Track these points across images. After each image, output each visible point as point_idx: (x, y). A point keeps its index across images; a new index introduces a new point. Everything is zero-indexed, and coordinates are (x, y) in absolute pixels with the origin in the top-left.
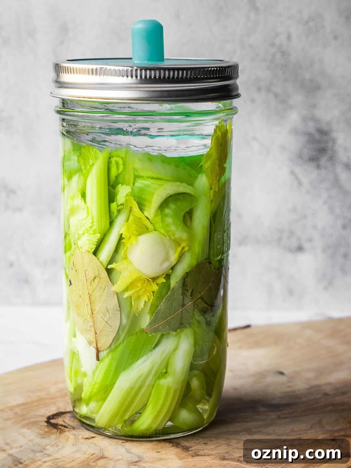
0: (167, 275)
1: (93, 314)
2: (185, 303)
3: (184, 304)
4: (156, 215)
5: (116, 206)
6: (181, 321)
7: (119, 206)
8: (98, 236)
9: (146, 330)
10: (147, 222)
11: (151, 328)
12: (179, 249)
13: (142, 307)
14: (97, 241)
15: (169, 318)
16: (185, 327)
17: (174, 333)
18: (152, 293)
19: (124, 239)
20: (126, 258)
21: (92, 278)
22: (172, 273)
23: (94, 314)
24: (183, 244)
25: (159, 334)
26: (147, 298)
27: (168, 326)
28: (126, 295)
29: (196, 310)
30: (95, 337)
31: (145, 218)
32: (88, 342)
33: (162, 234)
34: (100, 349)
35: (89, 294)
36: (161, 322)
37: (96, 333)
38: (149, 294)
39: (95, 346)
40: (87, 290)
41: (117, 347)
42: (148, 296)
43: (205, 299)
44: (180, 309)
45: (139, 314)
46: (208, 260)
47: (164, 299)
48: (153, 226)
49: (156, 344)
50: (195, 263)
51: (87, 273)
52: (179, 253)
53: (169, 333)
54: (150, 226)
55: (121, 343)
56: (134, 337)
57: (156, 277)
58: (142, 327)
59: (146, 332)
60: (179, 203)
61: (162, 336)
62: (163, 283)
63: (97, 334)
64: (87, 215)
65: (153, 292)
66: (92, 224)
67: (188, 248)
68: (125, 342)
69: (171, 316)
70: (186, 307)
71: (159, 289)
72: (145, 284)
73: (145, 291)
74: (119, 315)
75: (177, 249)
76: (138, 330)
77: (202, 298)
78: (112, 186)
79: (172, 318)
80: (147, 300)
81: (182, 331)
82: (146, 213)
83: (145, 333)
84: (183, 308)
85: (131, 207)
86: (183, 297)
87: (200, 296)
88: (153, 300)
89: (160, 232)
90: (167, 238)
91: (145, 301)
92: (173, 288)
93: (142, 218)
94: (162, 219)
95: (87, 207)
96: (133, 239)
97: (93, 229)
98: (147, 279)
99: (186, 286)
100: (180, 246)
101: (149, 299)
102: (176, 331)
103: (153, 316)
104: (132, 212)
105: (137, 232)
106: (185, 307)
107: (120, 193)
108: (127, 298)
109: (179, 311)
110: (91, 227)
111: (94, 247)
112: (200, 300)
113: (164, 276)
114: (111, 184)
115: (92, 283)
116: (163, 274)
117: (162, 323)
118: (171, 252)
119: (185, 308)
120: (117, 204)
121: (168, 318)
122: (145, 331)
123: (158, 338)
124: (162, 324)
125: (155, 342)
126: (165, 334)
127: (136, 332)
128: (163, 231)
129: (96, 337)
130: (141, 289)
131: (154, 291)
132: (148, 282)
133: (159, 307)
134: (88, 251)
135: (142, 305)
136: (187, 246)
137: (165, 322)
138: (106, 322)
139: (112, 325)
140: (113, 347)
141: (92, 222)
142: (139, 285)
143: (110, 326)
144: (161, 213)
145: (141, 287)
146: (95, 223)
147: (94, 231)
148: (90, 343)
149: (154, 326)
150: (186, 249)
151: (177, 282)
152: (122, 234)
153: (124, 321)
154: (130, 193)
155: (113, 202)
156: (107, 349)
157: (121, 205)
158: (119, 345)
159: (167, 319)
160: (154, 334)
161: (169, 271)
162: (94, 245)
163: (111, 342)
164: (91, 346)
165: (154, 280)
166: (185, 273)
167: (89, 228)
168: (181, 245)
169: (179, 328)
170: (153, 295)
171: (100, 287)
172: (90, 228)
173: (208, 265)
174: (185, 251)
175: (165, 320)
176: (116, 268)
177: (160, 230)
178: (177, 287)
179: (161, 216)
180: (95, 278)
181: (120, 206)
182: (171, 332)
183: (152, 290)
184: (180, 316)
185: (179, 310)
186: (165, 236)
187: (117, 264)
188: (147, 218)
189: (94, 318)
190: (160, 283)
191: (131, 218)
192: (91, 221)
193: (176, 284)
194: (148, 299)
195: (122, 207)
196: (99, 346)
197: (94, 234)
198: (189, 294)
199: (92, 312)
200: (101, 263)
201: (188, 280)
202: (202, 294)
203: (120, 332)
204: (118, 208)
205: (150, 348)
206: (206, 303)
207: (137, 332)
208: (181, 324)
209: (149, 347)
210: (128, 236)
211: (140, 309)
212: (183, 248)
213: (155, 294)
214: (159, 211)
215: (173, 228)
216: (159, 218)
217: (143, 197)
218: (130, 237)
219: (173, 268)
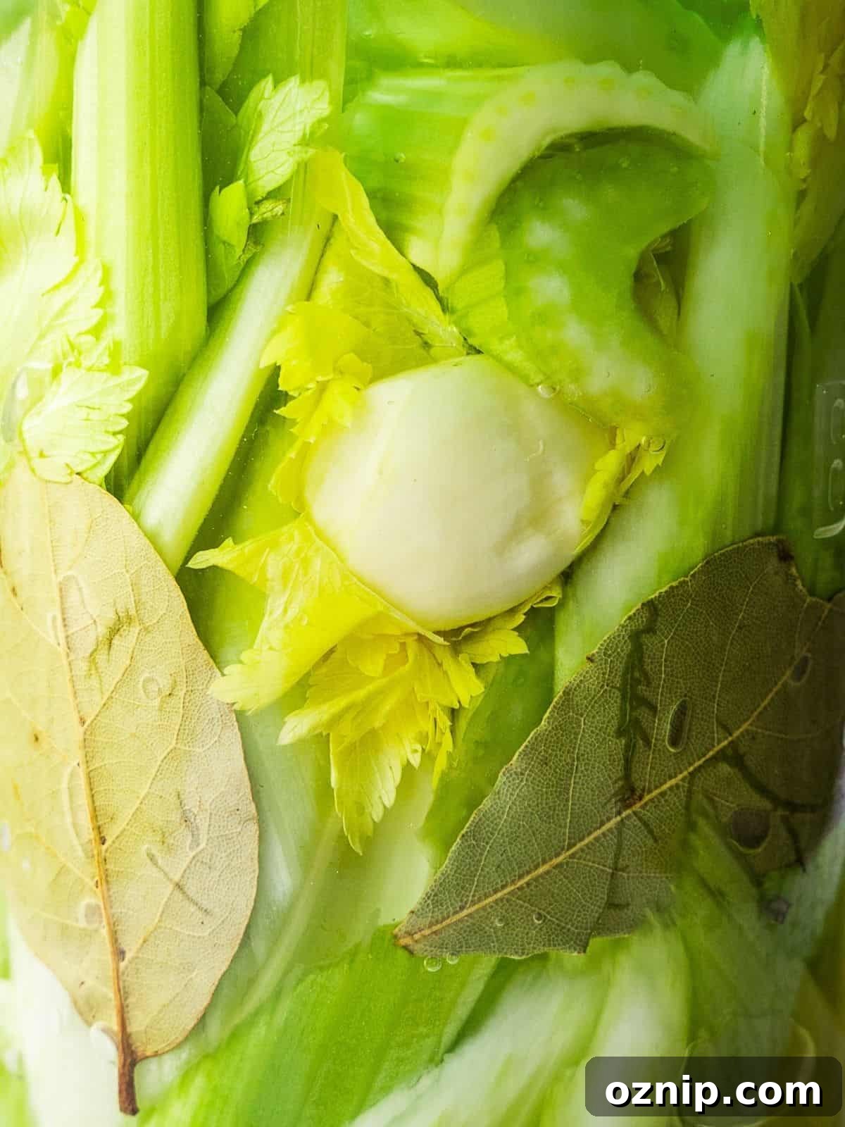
0: (533, 613)
1: (103, 841)
2: (639, 785)
3: (633, 790)
4: (474, 258)
5: (244, 203)
6: (612, 890)
7: (258, 203)
8: (139, 379)
9: (410, 934)
10: (422, 306)
11: (437, 922)
12: (610, 463)
13: (389, 799)
14: (128, 408)
15: (541, 870)
16: (636, 925)
17: (572, 958)
18: (445, 722)
19: (293, 398)
20: (298, 510)
21: (102, 630)
22: (562, 603)
23: (108, 843)
24: (633, 435)
25: (486, 964)
26: (419, 747)
27: (540, 917)
28: (297, 727)
29: (701, 822)
30: (111, 973)
31: (414, 278)
32: (75, 1003)
33: (510, 368)
34: (140, 1047)
35: (83, 722)
36: (496, 891)
37: (120, 954)
38: (429, 727)
39: (116, 1027)
40: (71, 698)
41: (236, 1035)
42: (423, 738)
43: (751, 762)
44: (609, 819)
45: (369, 842)
46: (773, 539)
47: (517, 754)
48: (457, 324)
49: (464, 1017)
50: (695, 547)
51: (73, 598)
52: (606, 485)
53: (544, 957)
54: (443, 330)
55: (257, 1013)
56: (338, 978)
57: (472, 625)
58: (384, 920)
59: (406, 947)
60: (610, 193)
61: (503, 976)
62: (512, 657)
63: (128, 956)
64: (76, 259)
65: (454, 713)
66: (100, 312)
67: (660, 461)
68: (286, 1005)
69: (557, 855)
70: (643, 807)
71: (487, 695)
72: (407, 667)
73: (410, 706)
74: (252, 848)
75: (598, 466)
76: (360, 932)
77: (734, 756)
78: (223, 91)
79: (559, 866)
80: (416, 760)
81: (618, 946)
82: (419, 251)
83: (401, 954)
84: (629, 812)
85: (335, 217)
86: (630, 749)
87: (725, 743)
88: (450, 755)
89: (498, 359)
90: (537, 394)
91: (408, 767)
92: (567, 693)
93: (393, 276)
94: (508, 275)
95: (80, 218)
96: (338, 402)
97: (107, 340)
98: (421, 638)
99: (649, 684)
100: (612, 445)
101: (428, 756)
102: (584, 948)
103: (450, 855)
104: (338, 244)
105: (363, 360)
106: (637, 807)
107: (265, 127)
108: (300, 744)
109: (604, 828)
110: (97, 331)
111: (112, 447)
112: (725, 769)
113: (520, 618)
114: (219, 77)
115: (101, 657)
116: (512, 611)
117: (499, 895)
118: (562, 480)
119: (635, 813)
120: (249, 195)
121: (537, 867)
122: (403, 941)
123: (480, 986)
124: (501, 899)
125: (462, 1012)
126: (520, 962)
127: (351, 946)
128: (512, 352)
129: (118, 976)
130: (382, 693)
131: (456, 706)
132: (426, 654)
133: (486, 803)
134: (78, 474)
135: (386, 791)
136: (653, 448)
137: (521, 888)
138: (179, 886)
139: (210, 907)
140: (215, 1031)
141: (105, 301)
142: (373, 666)
143: (200, 908)
144: (503, 242)
145: (384, 681)
146: (121, 307)
147: (115, 352)
148: (86, 1010)
149: (456, 913)
150: (648, 464)
151: (590, 659)
152: (276, 370)
153: (284, 880)
154: (326, 126)
155: (228, 180)
156: (179, 1046)
157: (270, 196)
158: (252, 1021)
159: (534, 874)
160: (452, 961)
161: (548, 594)
162: (115, 434)
163: (205, 1004)
164: (89, 1024)
165: (459, 643)
166: (643, 605)
167: (88, 332)
168: (618, 441)
169: (600, 927)
170: (453, 732)
171: (147, 681)
172: (90, 338)
173: (773, 563)
174: (643, 473)
175: (521, 877)
176: (241, 573)
177: (495, 346)
178: (593, 684)
179: (506, 264)
180: (114, 631)
181: (267, 205)
182: (553, 953)
183: (446, 703)
184: (610, 862)
185: (602, 824)
186: (525, 379)
187: (248, 546)
188: (428, 280)
189: (110, 866)
190: (495, 659)
191: (332, 279)
192: (96, 293)
193: (589, 665)
194: (423, 750)
195: (279, 208)
196: (133, 1028)
197: (114, 367)
198: (663, 727)
199: (99, 829)
200: (153, 539)
201: (660, 645)
202: (736, 734)
203: (259, 946)
204: (255, 219)
205: (430, 1042)
206: (762, 790)
207: (357, 946)
208: (612, 905)
209: (428, 1036)
210: (312, 385)
211: (377, 814)
212: (632, 459)
213: (463, 724)
214: (495, 234)
215: (574, 333)
216: (491, 275)
217: (402, 157)
218: (323, 388)
219: (568, 576)
